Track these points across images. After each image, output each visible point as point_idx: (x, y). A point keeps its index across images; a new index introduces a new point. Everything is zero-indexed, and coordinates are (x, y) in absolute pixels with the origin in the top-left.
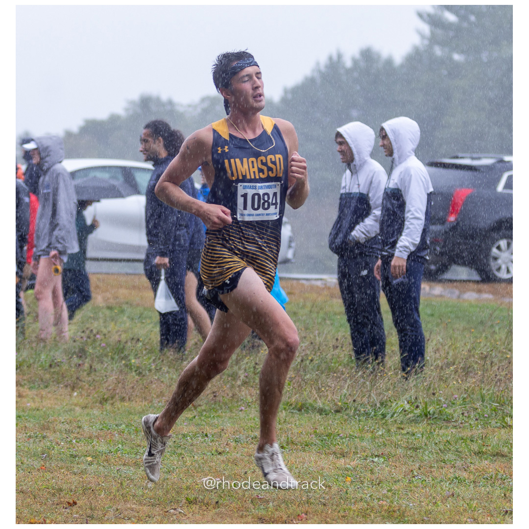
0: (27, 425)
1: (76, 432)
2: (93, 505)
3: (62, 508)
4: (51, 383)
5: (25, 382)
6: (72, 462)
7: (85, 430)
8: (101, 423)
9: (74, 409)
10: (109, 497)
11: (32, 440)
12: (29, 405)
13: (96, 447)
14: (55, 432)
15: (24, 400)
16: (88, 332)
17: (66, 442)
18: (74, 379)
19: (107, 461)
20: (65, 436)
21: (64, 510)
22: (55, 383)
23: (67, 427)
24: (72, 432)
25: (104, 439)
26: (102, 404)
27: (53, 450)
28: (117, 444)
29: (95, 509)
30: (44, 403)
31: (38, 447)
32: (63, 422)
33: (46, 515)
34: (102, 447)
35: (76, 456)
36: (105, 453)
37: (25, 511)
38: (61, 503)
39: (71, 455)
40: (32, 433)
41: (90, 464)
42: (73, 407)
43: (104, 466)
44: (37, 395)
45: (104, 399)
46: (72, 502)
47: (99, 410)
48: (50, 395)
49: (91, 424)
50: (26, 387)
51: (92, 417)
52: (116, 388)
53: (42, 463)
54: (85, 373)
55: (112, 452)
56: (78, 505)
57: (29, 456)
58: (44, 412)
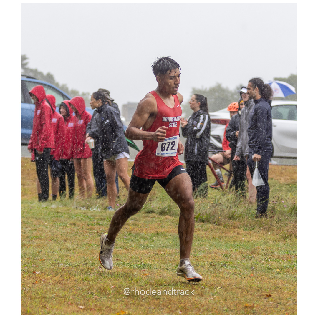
0: (242, 250)
1: (270, 255)
2: (281, 297)
3: (263, 298)
4: (256, 227)
5: (241, 226)
6: (268, 272)
7: (275, 254)
8: (284, 250)
9: (269, 242)
10: (290, 293)
11: (245, 259)
12: (243, 239)
13: (282, 264)
14: (258, 255)
15: (241, 236)
16: (276, 198)
17: (265, 261)
18: (269, 225)
19: (288, 272)
20: (264, 257)
21: (264, 299)
22: (258, 227)
23: (265, 252)
24: (268, 255)
25: (286, 260)
26: (285, 239)
27: (258, 265)
28: (293, 262)
29: (282, 299)
30: (252, 238)
31: (249, 263)
32: (263, 249)
33: (254, 302)
34: (285, 264)
35: (270, 269)
36: (287, 268)
37: (242, 300)
38: (263, 295)
39: (268, 268)
40: (246, 255)
41: (279, 273)
42: (268, 240)
43: (286, 275)
44: (247, 233)
45: (285, 236)
46: (269, 295)
47: (283, 243)
48: (255, 234)
49: (279, 251)
50: (242, 229)
51: (280, 247)
52: (293, 230)
53: (252, 272)
54: (275, 222)
55: (291, 267)
56: (272, 296)
57: (244, 268)
58: (252, 244)
